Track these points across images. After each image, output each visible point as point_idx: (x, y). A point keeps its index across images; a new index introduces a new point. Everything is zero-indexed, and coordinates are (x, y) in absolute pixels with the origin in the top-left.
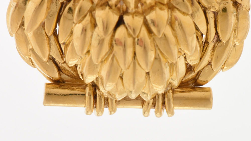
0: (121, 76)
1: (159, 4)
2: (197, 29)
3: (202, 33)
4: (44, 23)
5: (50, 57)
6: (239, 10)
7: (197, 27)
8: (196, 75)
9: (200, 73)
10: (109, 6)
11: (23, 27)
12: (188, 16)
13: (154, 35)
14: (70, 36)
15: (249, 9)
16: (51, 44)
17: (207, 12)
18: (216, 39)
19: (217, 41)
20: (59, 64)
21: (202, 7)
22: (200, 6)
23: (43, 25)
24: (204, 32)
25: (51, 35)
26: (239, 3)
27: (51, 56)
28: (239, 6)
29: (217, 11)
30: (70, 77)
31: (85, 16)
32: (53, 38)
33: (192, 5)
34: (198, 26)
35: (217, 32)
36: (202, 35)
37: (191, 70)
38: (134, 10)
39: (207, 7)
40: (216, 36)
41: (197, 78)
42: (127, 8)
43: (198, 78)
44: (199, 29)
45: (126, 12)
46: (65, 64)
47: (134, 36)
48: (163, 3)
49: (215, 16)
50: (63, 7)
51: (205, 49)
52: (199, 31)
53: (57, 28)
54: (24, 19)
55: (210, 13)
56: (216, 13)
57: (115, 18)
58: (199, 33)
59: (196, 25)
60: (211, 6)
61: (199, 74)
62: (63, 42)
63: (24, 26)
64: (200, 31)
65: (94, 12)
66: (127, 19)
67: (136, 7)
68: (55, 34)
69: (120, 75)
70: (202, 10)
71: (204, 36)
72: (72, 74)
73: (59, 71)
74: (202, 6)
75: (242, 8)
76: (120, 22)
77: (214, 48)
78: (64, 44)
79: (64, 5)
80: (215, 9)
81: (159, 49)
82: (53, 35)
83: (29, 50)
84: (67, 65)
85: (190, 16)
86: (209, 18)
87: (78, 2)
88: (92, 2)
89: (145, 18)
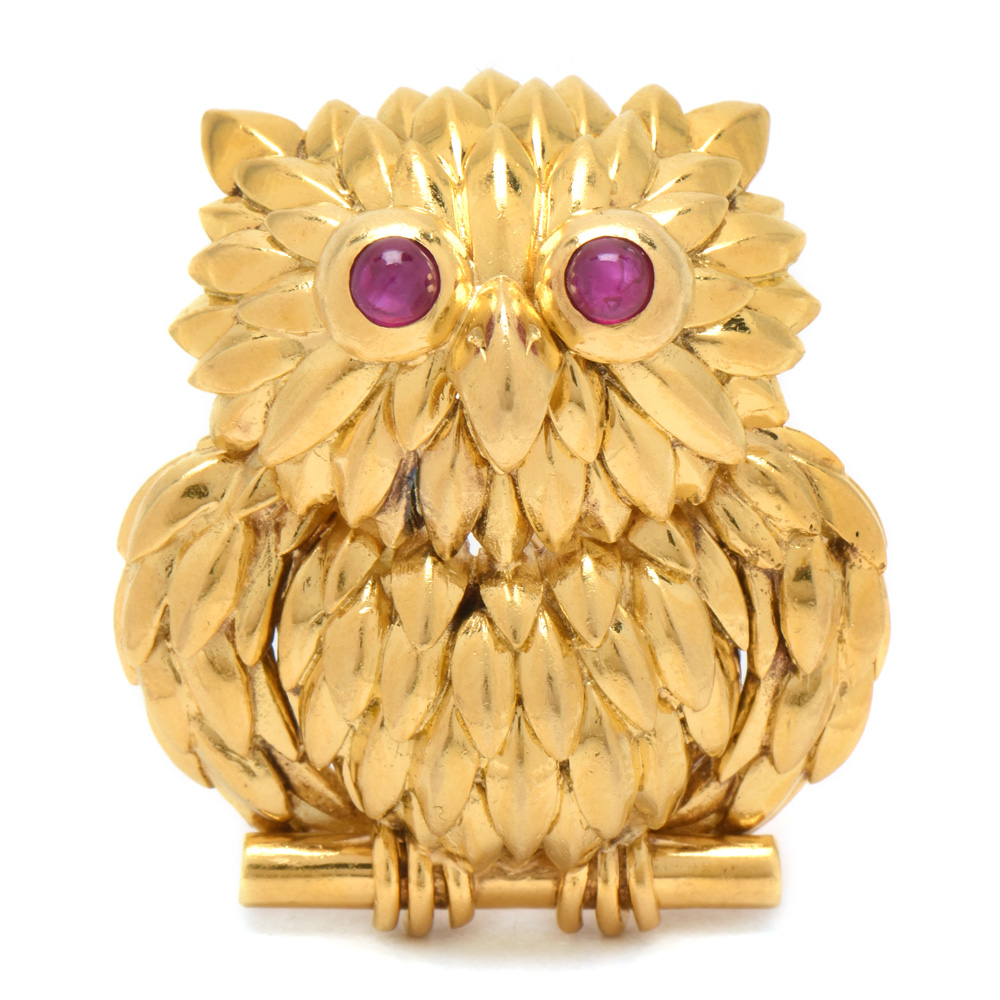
0: (479, 780)
1: (591, 545)
2: (718, 629)
3: (734, 643)
4: (232, 626)
5: (258, 742)
6: (851, 567)
7: (719, 622)
8: (724, 793)
9: (736, 785)
10: (434, 554)
11: (168, 644)
12: (685, 585)
13: (582, 641)
14: (317, 662)
15: (883, 566)
16: (257, 696)
17: (747, 572)
18: (780, 665)
19: (784, 673)
20: (287, 764)
21: (733, 556)
22: (725, 553)
23: (230, 632)
24: (742, 641)
25: (256, 665)
26: (847, 544)
27: (259, 739)
28: (851, 556)
29: (779, 569)
30: (323, 811)
31: (360, 590)
32: (261, 677)
33: (697, 550)
34: (720, 619)
35: (782, 641)
36: (736, 652)
37: (708, 776)
38: (513, 566)
39: (746, 555)
40: (781, 656)
41: (727, 804)
42: (492, 560)
43: (732, 803)
44: (723, 628)
45: (488, 573)
46: (305, 765)
47: (516, 646)
48: (604, 540)
49: (773, 588)
50: (291, 573)
51: (748, 700)
52: (723, 637)
53: (275, 645)
54: (169, 616)
55: (756, 576)
56: (777, 578)
57: (455, 594)
58: (724, 644)
59: (713, 617)
60: (759, 552)
61: (734, 790)
62: (293, 685)
63: (168, 640)
64: (727, 637)
65: (388, 578)
66: (490, 594)
67: (520, 556)
68: (269, 661)
69: (476, 776)
70: (733, 567)
71: (744, 655)
72: (330, 799)
73: (290, 792)
74: (731, 555)
75: (860, 561)
76: (471, 604)
77: (777, 697)
78: (297, 690)
79: (293, 566)
80: (773, 560)
81: (597, 687)
82: (261, 666)
83: (190, 720)
84: (312, 767)
85: (691, 585)
86: (757, 594)
87: (337, 549)
88: (382, 548)
89: (549, 590)
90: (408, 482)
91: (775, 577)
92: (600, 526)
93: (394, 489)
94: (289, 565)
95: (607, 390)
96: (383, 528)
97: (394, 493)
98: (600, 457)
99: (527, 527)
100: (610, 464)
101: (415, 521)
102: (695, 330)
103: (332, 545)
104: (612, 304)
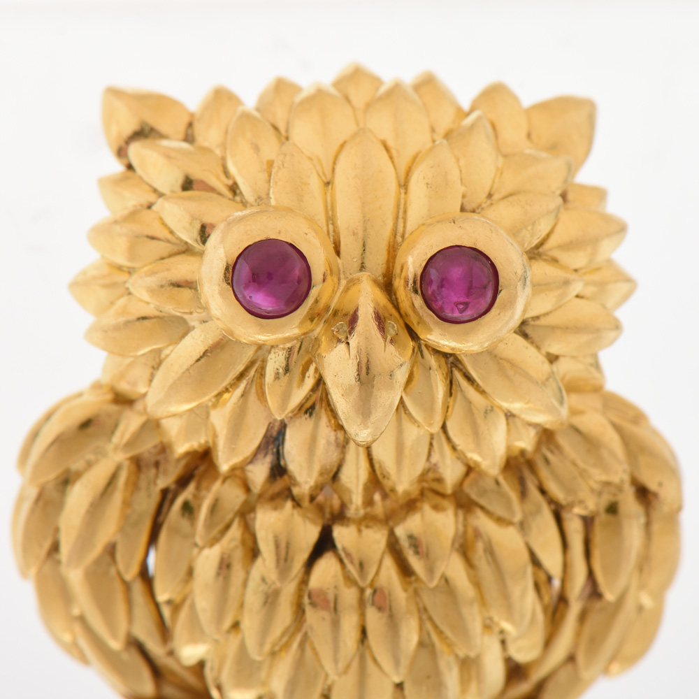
0: (326, 692)
1: (430, 495)
2: (535, 562)
3: (549, 574)
4: (114, 547)
6: (653, 510)
7: (537, 557)
10: (293, 499)
11: (56, 556)
12: (510, 529)
13: (418, 579)
14: (187, 582)
16: (134, 603)
17: (564, 516)
18: (588, 591)
19: (591, 597)
21: (552, 501)
22: (546, 499)
23: (111, 550)
24: (556, 572)
25: (134, 579)
26: (651, 492)
27: (133, 637)
28: (653, 500)
29: (592, 514)
31: (228, 527)
32: (138, 589)
33: (522, 497)
34: (540, 556)
35: (591, 574)
36: (549, 579)
38: (362, 512)
39: (564, 502)
40: (589, 584)
42: (343, 506)
44: (540, 562)
45: (340, 516)
46: (172, 658)
47: (361, 584)
48: (441, 490)
49: (585, 529)
50: (167, 501)
52: (540, 570)
54: (59, 533)
55: (572, 520)
57: (309, 534)
58: (541, 575)
59: (531, 553)
60: (576, 501)
62: (166, 597)
63: (58, 554)
64: (543, 569)
65: (252, 515)
66: (342, 535)
67: (369, 502)
68: (145, 576)
69: (324, 689)
70: (552, 510)
71: (556, 582)
73: (158, 678)
74: (550, 500)
76: (324, 544)
78: (169, 602)
79: (169, 496)
80: (587, 508)
81: (430, 619)
82: (138, 580)
84: (177, 660)
85: (515, 529)
86: (571, 535)
87: (208, 489)
88: (248, 489)
89: (392, 534)
90: (274, 440)
91: (588, 522)
92: (440, 480)
93: (262, 447)
94: (166, 496)
95: (452, 371)
96: (250, 475)
97: (261, 449)
98: (444, 427)
99: (376, 481)
100: (451, 433)
101: (278, 470)
102: (530, 320)
103: (204, 484)
104: (461, 307)
